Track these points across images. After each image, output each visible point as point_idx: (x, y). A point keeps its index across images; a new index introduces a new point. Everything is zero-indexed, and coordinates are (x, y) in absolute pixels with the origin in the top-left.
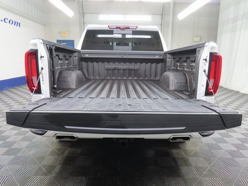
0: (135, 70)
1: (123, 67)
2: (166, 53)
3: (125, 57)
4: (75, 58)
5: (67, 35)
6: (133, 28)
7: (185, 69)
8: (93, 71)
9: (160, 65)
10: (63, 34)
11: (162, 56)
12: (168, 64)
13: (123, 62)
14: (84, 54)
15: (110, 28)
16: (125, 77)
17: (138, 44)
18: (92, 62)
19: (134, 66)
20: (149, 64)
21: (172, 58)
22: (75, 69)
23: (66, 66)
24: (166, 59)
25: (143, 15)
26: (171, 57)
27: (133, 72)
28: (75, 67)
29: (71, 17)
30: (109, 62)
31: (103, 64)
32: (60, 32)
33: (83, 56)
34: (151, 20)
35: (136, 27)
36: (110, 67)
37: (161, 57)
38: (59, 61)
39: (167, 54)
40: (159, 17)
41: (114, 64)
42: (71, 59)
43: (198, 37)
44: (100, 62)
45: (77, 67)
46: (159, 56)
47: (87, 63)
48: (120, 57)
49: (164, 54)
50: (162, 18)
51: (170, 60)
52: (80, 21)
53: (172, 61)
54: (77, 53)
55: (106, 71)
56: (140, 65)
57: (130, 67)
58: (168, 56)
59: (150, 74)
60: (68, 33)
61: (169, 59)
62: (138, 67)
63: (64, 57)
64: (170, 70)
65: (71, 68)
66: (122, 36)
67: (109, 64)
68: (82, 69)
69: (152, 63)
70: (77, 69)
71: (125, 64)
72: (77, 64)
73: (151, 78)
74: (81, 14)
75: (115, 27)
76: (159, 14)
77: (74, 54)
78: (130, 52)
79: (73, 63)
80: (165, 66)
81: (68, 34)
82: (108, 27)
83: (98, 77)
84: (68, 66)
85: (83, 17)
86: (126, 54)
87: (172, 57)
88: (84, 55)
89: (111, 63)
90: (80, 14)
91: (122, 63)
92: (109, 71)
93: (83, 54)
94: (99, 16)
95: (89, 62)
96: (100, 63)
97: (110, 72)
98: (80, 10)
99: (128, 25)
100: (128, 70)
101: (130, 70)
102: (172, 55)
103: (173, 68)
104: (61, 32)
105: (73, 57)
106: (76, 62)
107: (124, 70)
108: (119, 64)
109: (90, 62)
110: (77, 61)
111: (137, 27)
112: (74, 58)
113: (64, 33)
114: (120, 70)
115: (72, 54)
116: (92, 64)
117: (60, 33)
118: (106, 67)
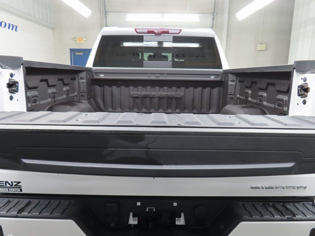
0: (176, 98)
1: (158, 94)
2: (226, 73)
3: (162, 78)
4: (82, 81)
5: (83, 42)
6: (174, 33)
7: (265, 103)
8: (112, 100)
9: (216, 91)
10: (78, 41)
11: (220, 76)
12: (231, 90)
13: (158, 86)
14: (98, 74)
15: (139, 32)
16: (161, 109)
17: (181, 57)
18: (110, 86)
19: (176, 92)
20: (200, 89)
21: (238, 81)
22: (81, 98)
23: (64, 96)
24: (227, 81)
25: (188, 13)
26: (235, 80)
27: (174, 101)
28: (82, 95)
29: (88, 18)
30: (136, 86)
31: (127, 89)
32: (74, 38)
33: (96, 77)
34: (199, 21)
35: (179, 31)
36: (139, 93)
37: (219, 79)
38: (48, 90)
39: (230, 74)
40: (210, 17)
41: (144, 89)
42: (76, 82)
43: (263, 44)
44: (123, 85)
45: (86, 94)
46: (215, 76)
47: (102, 88)
48: (153, 78)
49: (224, 73)
50: (213, 19)
51: (235, 83)
52: (101, 23)
53: (237, 85)
54: (84, 73)
55: (131, 100)
56: (185, 90)
57: (169, 93)
58: (231, 77)
59: (201, 104)
60: (85, 39)
61: (232, 82)
62: (182, 94)
63: (61, 82)
64: (233, 99)
65: (75, 98)
66: (158, 43)
67: (136, 89)
68: (94, 96)
69: (204, 87)
70: (86, 97)
71: (161, 89)
72: (85, 91)
73: (202, 110)
74: (103, 13)
75: (146, 31)
76: (209, 13)
77: (79, 74)
78: (169, 71)
79: (79, 89)
80: (225, 93)
81: (85, 41)
82: (134, 30)
83: (120, 109)
84: (68, 94)
85: (106, 17)
86: (164, 74)
87: (237, 79)
88: (98, 76)
89: (140, 88)
90: (101, 12)
91: (157, 88)
92: (137, 99)
93: (96, 73)
94: (126, 15)
95: (106, 85)
96: (123, 88)
97: (139, 101)
98: (101, 7)
99: (166, 28)
100: (167, 99)
101: (169, 98)
102: (237, 76)
103: (238, 96)
104: (76, 38)
105: (78, 80)
106: (84, 88)
107: (160, 99)
108: (153, 89)
109: (107, 87)
110: (85, 85)
111: (181, 30)
112: (80, 81)
113: (80, 39)
114: (154, 99)
115: (77, 75)
116: (110, 88)
117: (75, 40)
118: (132, 93)
